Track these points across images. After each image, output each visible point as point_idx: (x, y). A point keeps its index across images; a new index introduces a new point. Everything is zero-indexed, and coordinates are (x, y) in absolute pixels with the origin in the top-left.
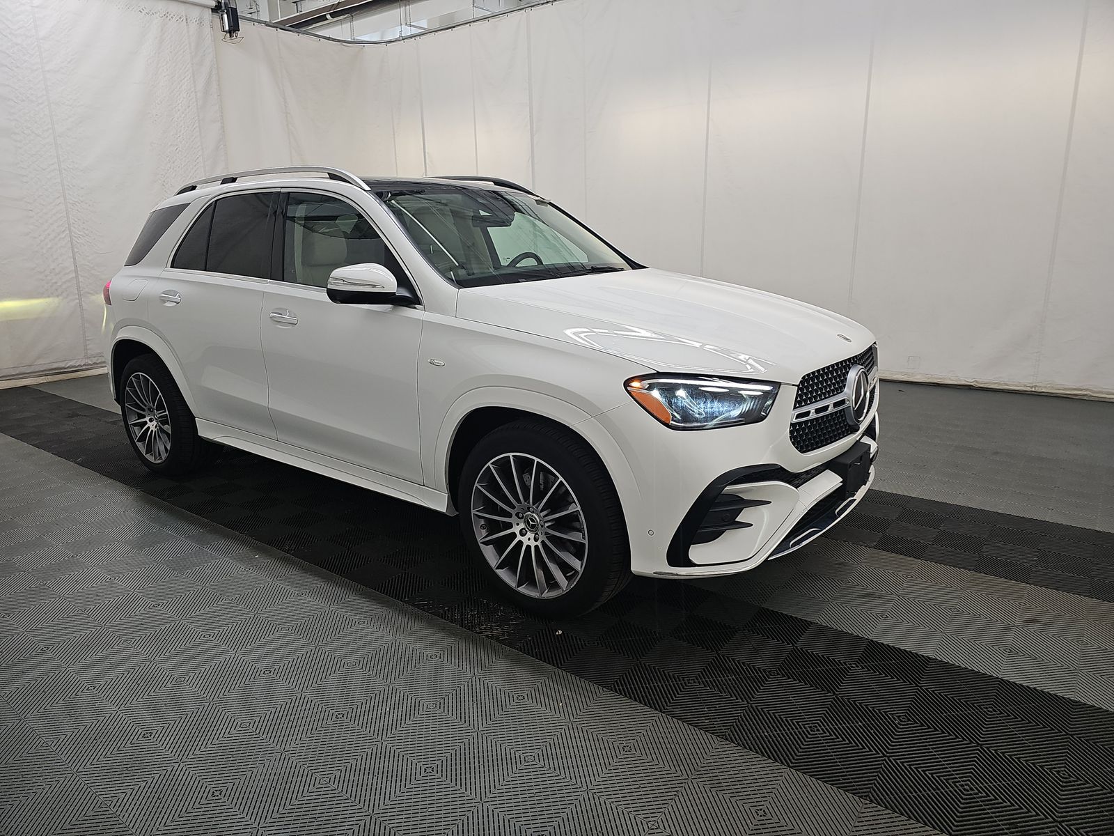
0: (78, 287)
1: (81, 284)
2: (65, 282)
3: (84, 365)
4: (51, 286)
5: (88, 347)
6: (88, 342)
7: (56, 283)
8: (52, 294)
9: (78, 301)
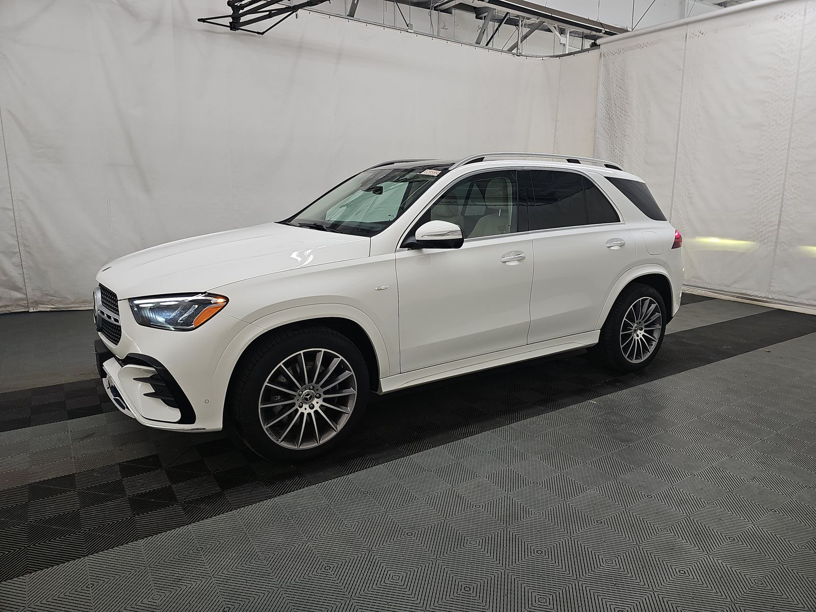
0: (777, 238)
1: (780, 235)
2: (768, 232)
3: (765, 297)
4: (758, 234)
5: (772, 284)
6: (773, 281)
7: (762, 232)
8: (757, 239)
9: (774, 247)
